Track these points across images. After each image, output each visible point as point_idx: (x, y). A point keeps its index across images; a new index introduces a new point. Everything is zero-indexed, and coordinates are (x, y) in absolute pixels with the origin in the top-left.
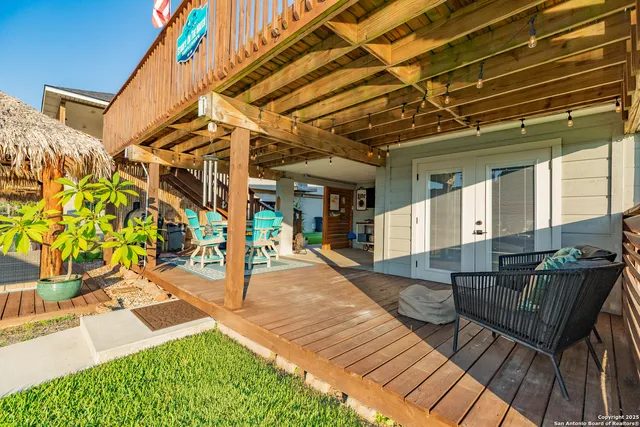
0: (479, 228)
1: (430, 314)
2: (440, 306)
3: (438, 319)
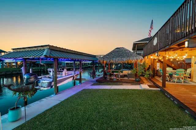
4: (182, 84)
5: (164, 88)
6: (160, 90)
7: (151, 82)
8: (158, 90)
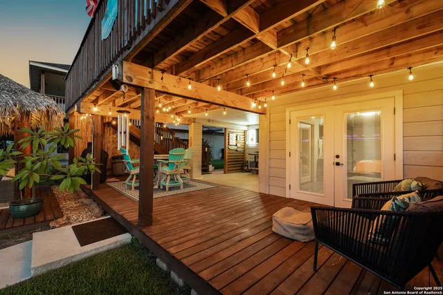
0: (337, 160)
1: (297, 233)
2: (304, 227)
3: (303, 237)
4: (179, 192)
5: (144, 230)
6: (132, 243)
7: (94, 205)
8: (124, 247)
